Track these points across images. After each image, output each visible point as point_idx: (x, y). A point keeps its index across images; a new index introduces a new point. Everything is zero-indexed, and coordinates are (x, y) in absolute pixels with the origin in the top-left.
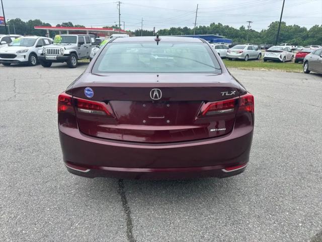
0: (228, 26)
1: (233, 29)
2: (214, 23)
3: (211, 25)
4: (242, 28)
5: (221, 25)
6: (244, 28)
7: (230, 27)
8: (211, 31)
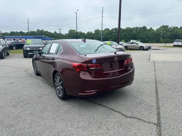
0: (47, 31)
1: (51, 33)
2: (39, 30)
3: (37, 31)
4: (55, 32)
5: (43, 30)
6: (56, 32)
7: (48, 31)
8: (38, 34)
